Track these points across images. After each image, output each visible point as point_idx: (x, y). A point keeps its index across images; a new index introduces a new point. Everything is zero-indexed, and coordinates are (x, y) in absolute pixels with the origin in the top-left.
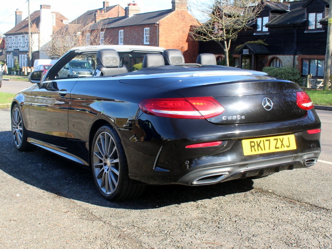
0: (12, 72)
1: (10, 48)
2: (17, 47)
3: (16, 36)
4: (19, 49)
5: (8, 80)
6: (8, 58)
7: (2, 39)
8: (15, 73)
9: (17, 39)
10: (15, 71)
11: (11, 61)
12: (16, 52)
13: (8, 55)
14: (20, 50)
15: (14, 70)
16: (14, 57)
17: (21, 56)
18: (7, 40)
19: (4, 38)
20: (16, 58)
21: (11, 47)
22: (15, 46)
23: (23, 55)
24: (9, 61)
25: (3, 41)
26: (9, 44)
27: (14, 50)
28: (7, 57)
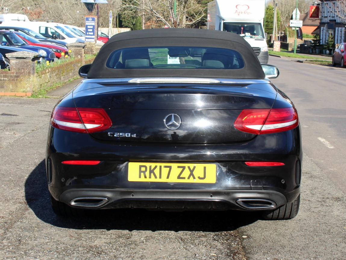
0: (324, 51)
1: (325, 18)
2: (334, 17)
3: (333, 2)
4: (335, 20)
5: (302, 62)
6: (322, 32)
7: (316, 6)
8: (328, 52)
9: (335, 6)
10: (328, 50)
11: (326, 35)
12: (332, 23)
13: (322, 28)
14: (337, 21)
15: (326, 48)
16: (329, 30)
17: (338, 29)
18: (323, 8)
19: (319, 4)
20: (331, 31)
21: (327, 17)
22: (331, 16)
23: (340, 28)
24: (323, 35)
25: (317, 8)
26: (324, 12)
27: (330, 20)
28: (322, 29)
